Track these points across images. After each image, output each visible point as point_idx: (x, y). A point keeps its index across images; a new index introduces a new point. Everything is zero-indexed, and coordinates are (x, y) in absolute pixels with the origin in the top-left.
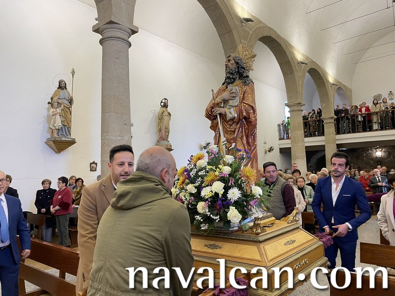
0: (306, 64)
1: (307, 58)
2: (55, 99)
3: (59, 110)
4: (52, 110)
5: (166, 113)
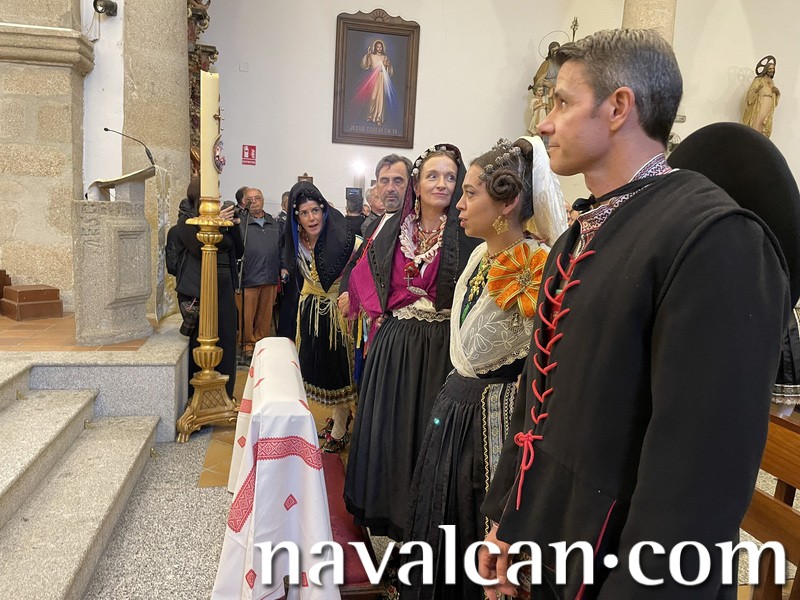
2: (540, 80)
3: (545, 100)
4: (534, 100)
5: (767, 91)
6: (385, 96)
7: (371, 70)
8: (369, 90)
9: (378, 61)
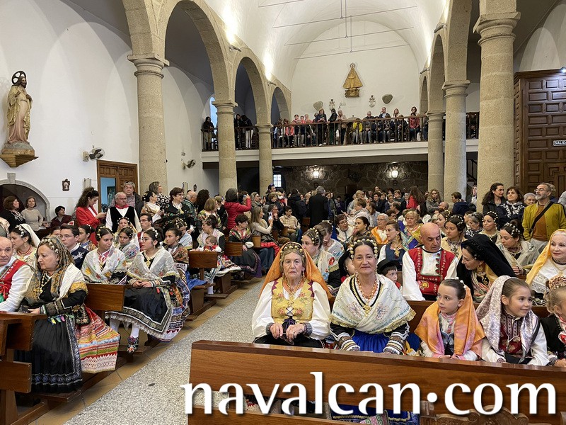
0: (239, 50)
1: (241, 43)
5: (23, 97)
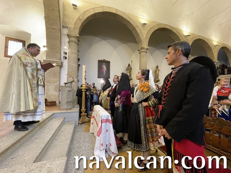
2: (128, 69)
5: (158, 70)
6: (106, 71)
7: (103, 68)
8: (103, 71)
9: (104, 66)
